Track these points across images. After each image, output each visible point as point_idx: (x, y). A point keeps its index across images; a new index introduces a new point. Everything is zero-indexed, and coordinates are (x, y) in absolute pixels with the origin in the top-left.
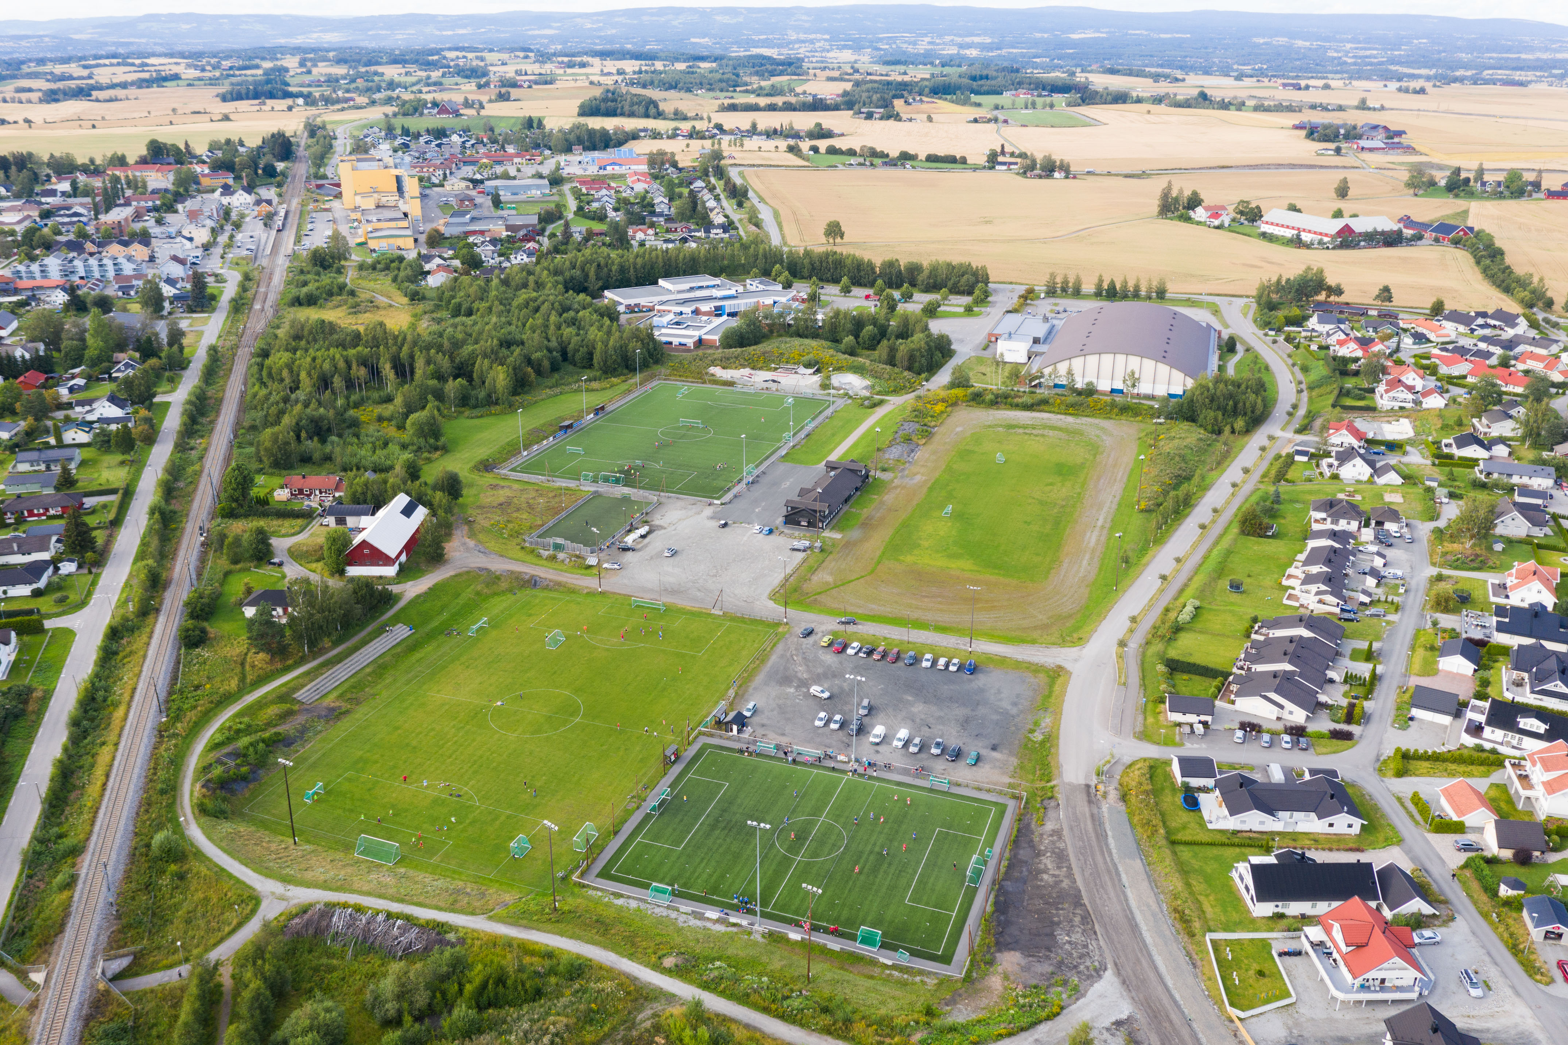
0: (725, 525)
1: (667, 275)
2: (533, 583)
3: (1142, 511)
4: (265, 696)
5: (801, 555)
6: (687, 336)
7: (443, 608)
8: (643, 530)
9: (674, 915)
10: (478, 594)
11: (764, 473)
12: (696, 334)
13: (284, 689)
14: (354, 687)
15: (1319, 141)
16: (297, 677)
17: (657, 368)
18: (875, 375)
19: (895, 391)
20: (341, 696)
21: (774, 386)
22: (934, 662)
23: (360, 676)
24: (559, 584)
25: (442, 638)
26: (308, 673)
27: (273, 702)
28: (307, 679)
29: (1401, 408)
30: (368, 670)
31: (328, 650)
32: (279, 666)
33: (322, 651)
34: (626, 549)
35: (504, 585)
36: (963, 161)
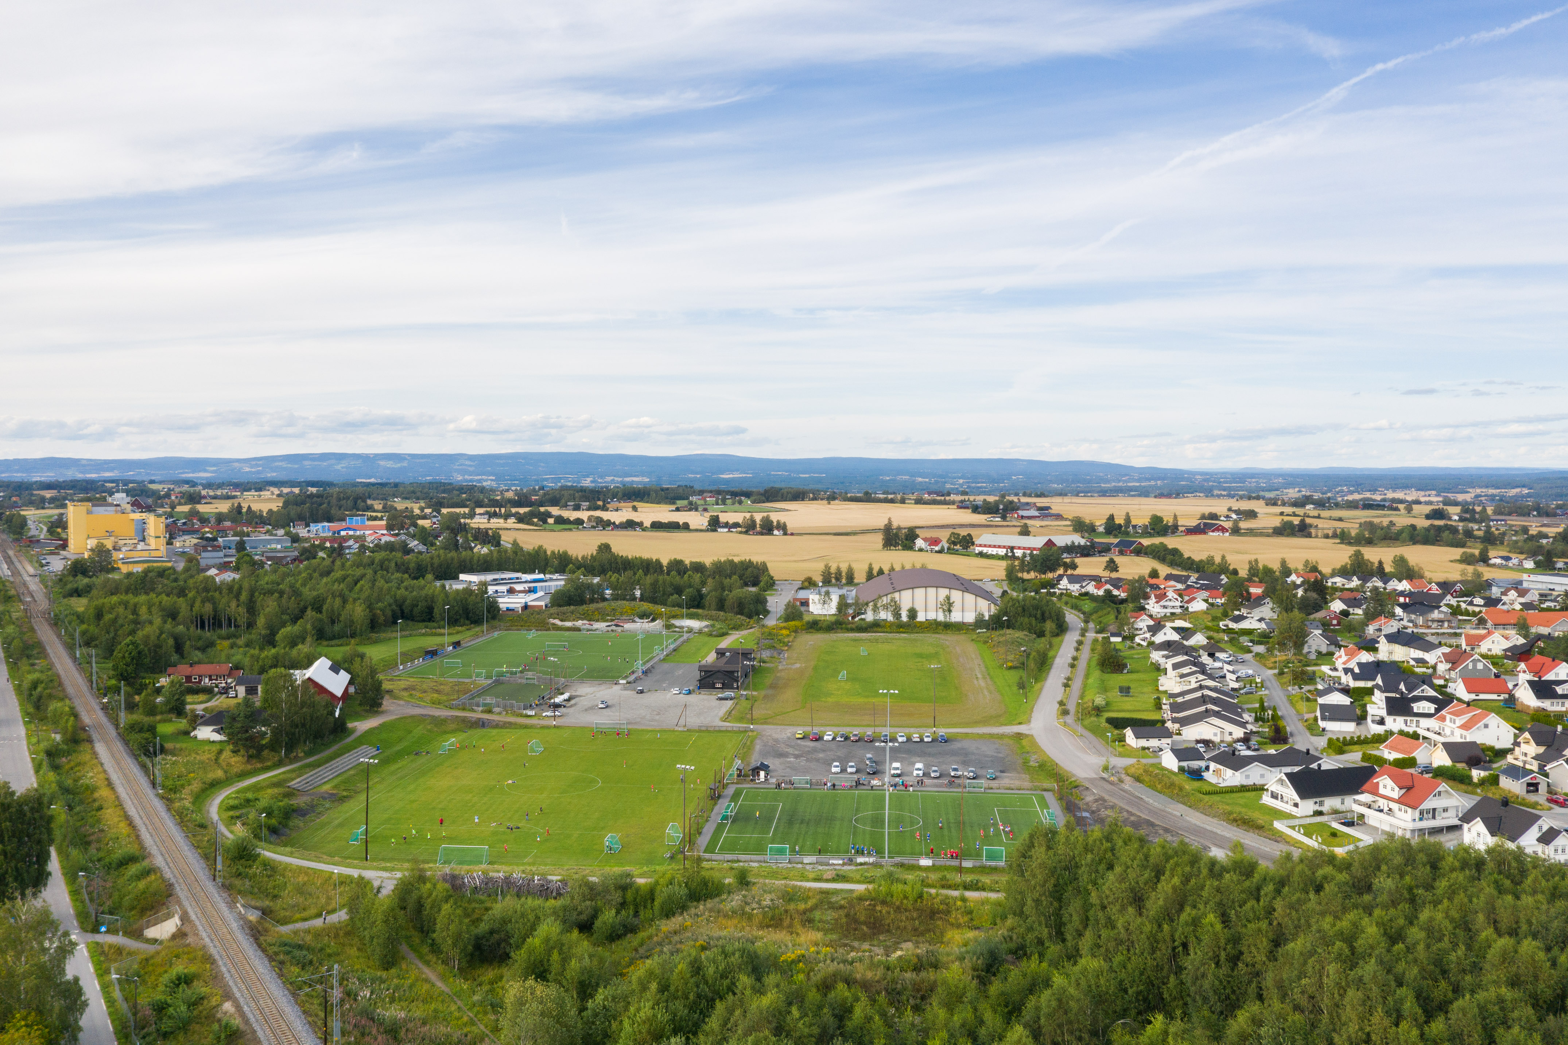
0: (642, 692)
1: (463, 572)
2: (481, 724)
3: (1011, 668)
4: (258, 782)
5: (729, 703)
6: (515, 602)
7: (400, 740)
8: (566, 696)
9: (800, 866)
10: (430, 731)
11: (653, 667)
12: (523, 601)
13: (275, 780)
14: (344, 782)
15: (984, 513)
16: (284, 773)
17: (496, 623)
18: (710, 618)
19: (736, 628)
20: (335, 787)
21: (619, 629)
22: (909, 740)
23: (345, 776)
24: (510, 723)
25: (412, 757)
26: (293, 771)
27: (268, 787)
28: (294, 775)
29: (1173, 614)
30: (352, 772)
31: (301, 759)
32: (259, 765)
33: (296, 759)
34: (557, 706)
35: (453, 726)
36: (686, 527)
